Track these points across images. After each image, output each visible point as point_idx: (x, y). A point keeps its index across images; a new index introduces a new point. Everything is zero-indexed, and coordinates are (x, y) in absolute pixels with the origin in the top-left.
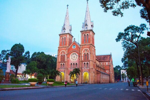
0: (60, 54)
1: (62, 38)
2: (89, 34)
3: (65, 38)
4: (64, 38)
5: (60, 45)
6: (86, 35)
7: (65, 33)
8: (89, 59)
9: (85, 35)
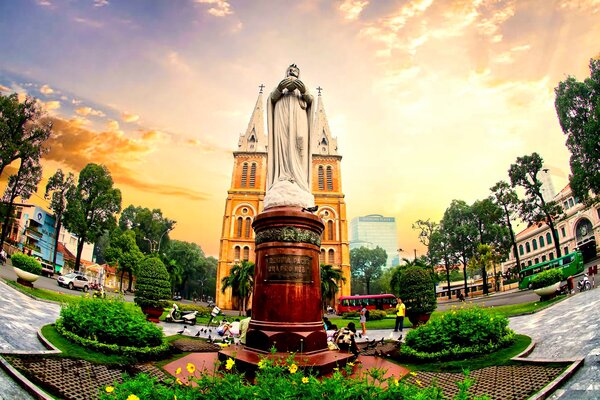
0: (234, 213)
1: (242, 164)
2: (332, 168)
3: (254, 165)
4: (250, 165)
5: (236, 184)
6: (325, 167)
7: (253, 151)
8: (338, 239)
9: (321, 167)
